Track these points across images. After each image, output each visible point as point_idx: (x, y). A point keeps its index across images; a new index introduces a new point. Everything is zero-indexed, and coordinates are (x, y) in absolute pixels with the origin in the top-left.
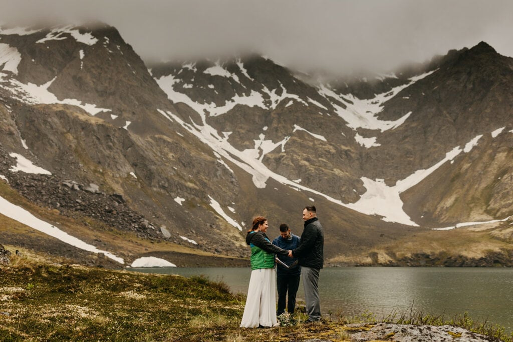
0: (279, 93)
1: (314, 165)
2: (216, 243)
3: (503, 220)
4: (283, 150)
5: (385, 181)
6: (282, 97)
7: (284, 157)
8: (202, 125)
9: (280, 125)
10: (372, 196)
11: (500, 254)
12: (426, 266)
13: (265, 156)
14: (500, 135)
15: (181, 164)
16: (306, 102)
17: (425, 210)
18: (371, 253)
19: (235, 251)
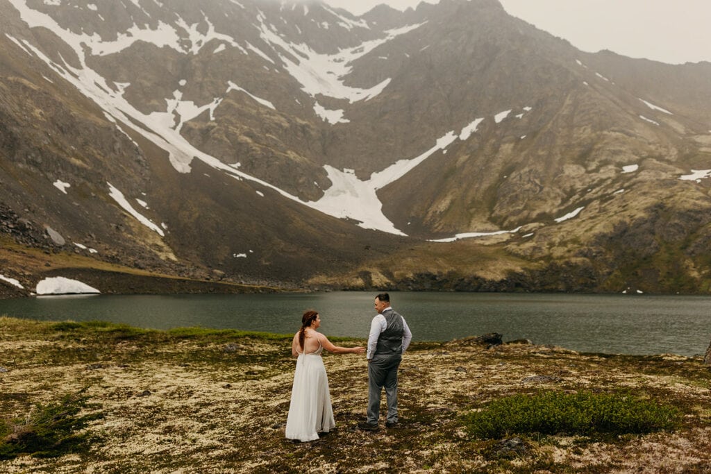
0: (203, 30)
1: (258, 143)
2: (134, 255)
3: (512, 231)
4: (212, 119)
5: (357, 173)
6: (207, 36)
7: (215, 129)
8: (79, 67)
9: (206, 80)
10: (339, 192)
11: (522, 275)
12: (432, 290)
13: (185, 124)
14: (505, 120)
15: (56, 127)
16: (245, 48)
17: (413, 214)
18: (361, 272)
19: (165, 266)
